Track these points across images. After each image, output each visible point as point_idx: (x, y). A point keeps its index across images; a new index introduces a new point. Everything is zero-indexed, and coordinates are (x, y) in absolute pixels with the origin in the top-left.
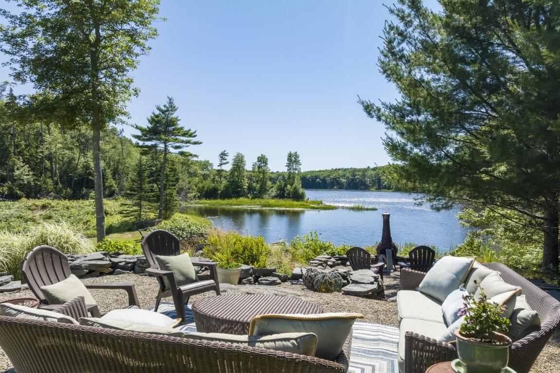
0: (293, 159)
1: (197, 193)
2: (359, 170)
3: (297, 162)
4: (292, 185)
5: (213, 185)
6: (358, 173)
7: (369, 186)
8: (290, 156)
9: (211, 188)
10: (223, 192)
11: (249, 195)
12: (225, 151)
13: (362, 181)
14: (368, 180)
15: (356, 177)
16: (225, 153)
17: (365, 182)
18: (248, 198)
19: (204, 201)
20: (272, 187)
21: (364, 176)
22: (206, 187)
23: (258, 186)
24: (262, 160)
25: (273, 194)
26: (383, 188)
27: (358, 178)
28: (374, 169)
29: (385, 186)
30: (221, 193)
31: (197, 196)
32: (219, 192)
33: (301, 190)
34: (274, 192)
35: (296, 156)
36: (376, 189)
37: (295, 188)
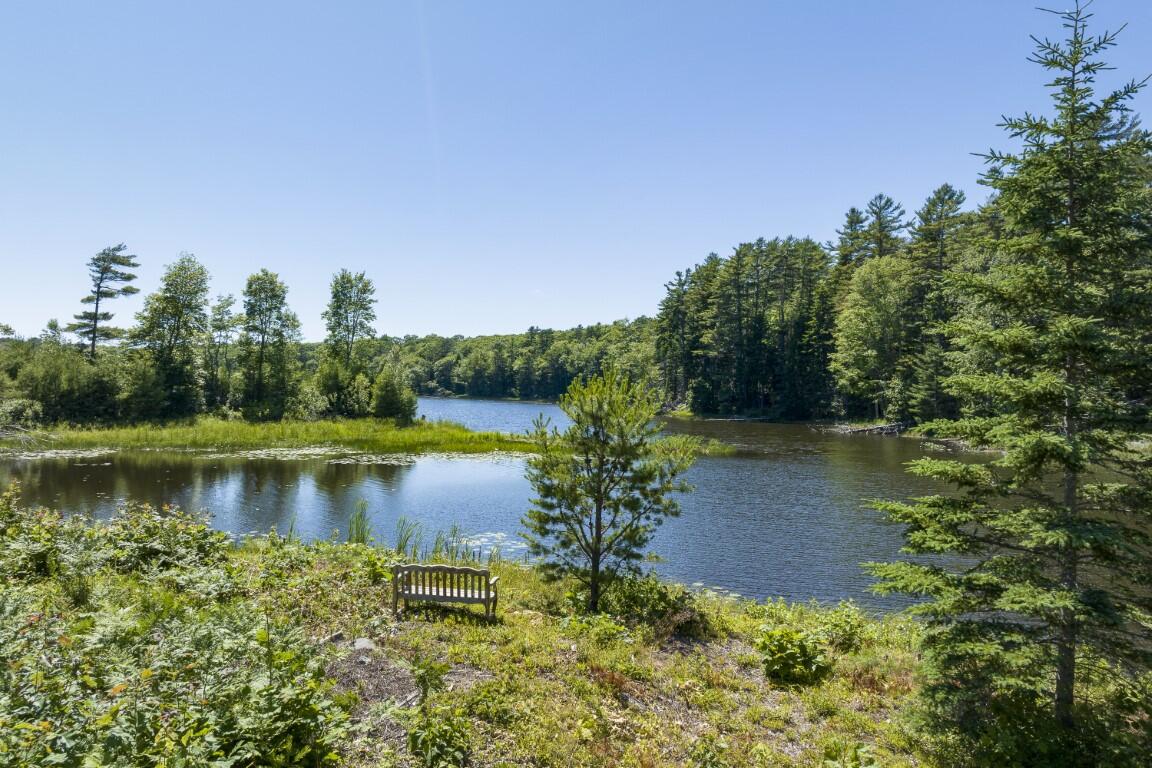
0: (349, 297)
1: (27, 402)
3: (363, 306)
5: (94, 369)
8: (342, 284)
9: (84, 381)
10: (134, 396)
11: (224, 408)
12: (119, 249)
16: (120, 254)
19: (62, 432)
22: (64, 377)
25: (320, 403)
31: (29, 412)
32: (121, 396)
33: (406, 394)
34: (316, 395)
35: (363, 286)
37: (386, 385)
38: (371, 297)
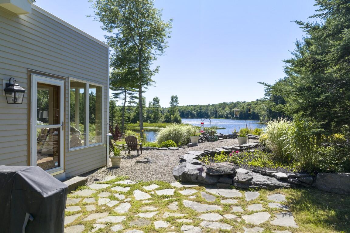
2: (204, 106)
3: (176, 101)
4: (173, 115)
6: (203, 108)
7: (210, 116)
8: (173, 98)
10: (133, 119)
11: (148, 121)
13: (205, 113)
14: (210, 112)
15: (203, 110)
17: (207, 114)
18: (148, 122)
20: (161, 116)
21: (207, 109)
23: (153, 115)
24: (156, 100)
25: (163, 120)
26: (218, 117)
27: (203, 111)
28: (213, 105)
29: (220, 115)
30: (132, 120)
32: (131, 119)
33: (179, 118)
34: (163, 119)
35: (176, 98)
36: (214, 118)
37: (176, 117)
38: (178, 100)
